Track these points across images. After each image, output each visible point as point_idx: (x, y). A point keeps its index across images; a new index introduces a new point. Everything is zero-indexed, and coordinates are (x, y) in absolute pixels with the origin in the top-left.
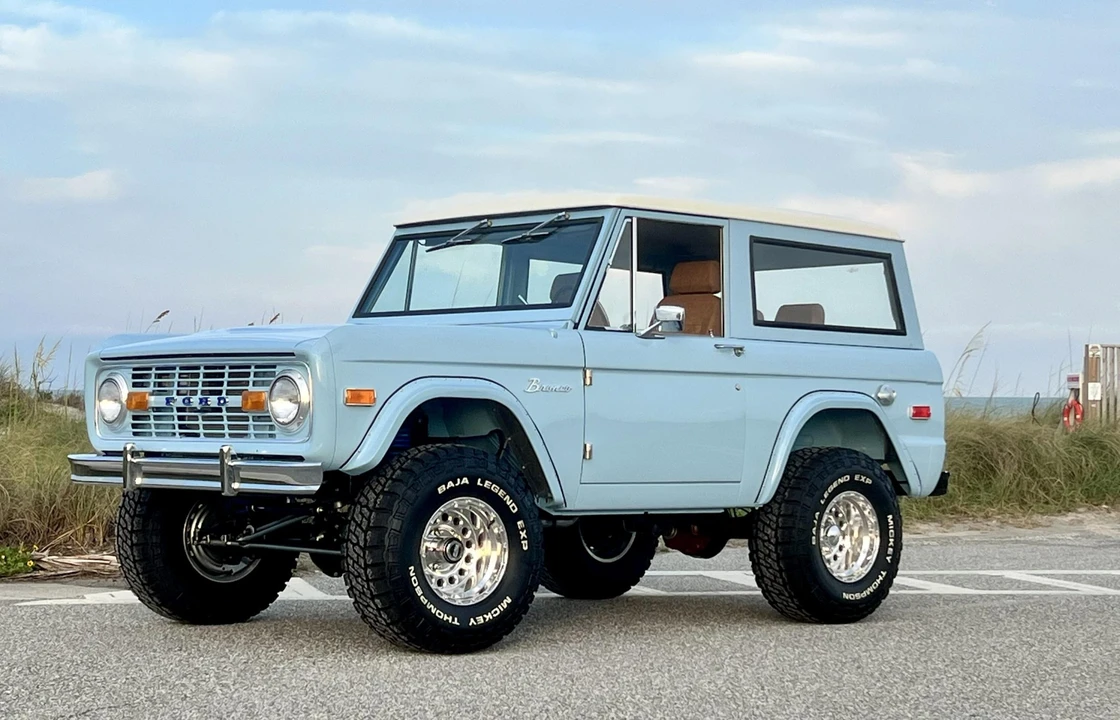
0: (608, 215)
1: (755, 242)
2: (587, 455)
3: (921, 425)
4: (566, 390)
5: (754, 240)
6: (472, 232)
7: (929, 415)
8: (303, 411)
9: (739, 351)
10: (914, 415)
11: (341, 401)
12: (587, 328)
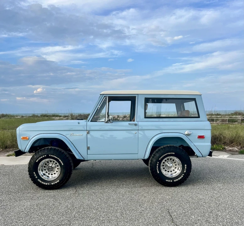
2: (88, 148)
3: (201, 140)
4: (81, 135)
7: (204, 138)
9: (136, 125)
10: (198, 138)
12: (91, 121)
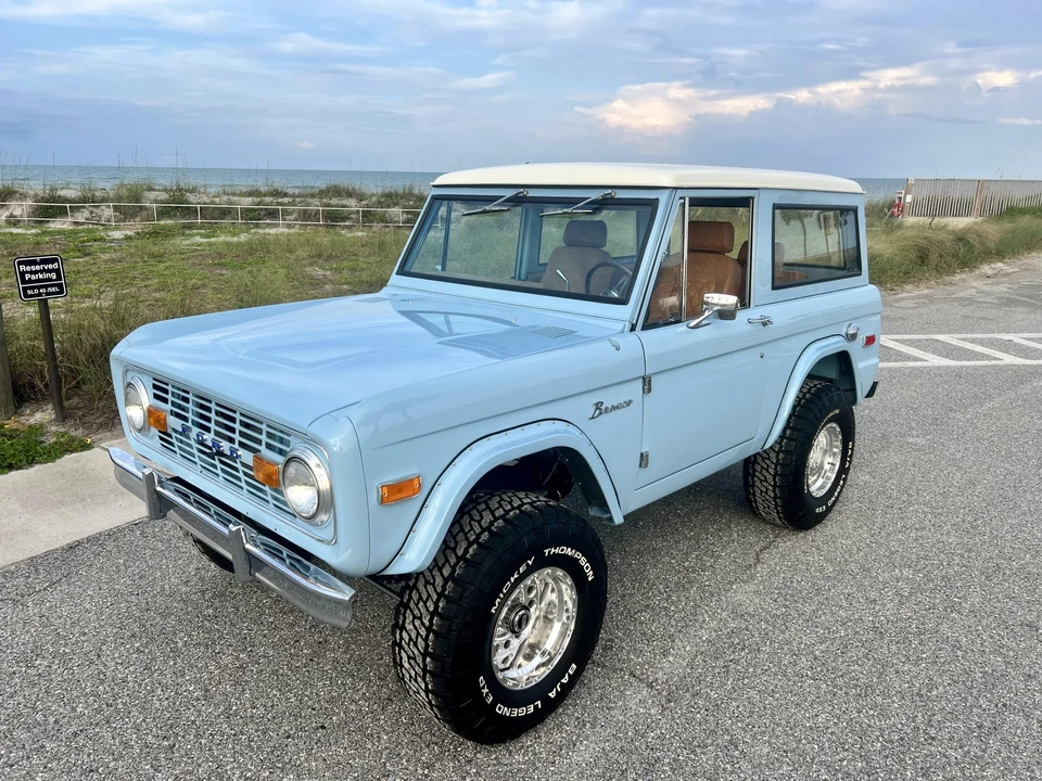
0: (663, 197)
1: (778, 208)
2: (644, 460)
3: (869, 350)
4: (629, 403)
5: (776, 207)
6: (509, 200)
8: (325, 502)
9: (767, 323)
10: (866, 344)
11: (374, 498)
12: (645, 328)
